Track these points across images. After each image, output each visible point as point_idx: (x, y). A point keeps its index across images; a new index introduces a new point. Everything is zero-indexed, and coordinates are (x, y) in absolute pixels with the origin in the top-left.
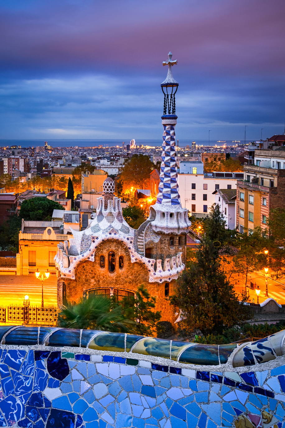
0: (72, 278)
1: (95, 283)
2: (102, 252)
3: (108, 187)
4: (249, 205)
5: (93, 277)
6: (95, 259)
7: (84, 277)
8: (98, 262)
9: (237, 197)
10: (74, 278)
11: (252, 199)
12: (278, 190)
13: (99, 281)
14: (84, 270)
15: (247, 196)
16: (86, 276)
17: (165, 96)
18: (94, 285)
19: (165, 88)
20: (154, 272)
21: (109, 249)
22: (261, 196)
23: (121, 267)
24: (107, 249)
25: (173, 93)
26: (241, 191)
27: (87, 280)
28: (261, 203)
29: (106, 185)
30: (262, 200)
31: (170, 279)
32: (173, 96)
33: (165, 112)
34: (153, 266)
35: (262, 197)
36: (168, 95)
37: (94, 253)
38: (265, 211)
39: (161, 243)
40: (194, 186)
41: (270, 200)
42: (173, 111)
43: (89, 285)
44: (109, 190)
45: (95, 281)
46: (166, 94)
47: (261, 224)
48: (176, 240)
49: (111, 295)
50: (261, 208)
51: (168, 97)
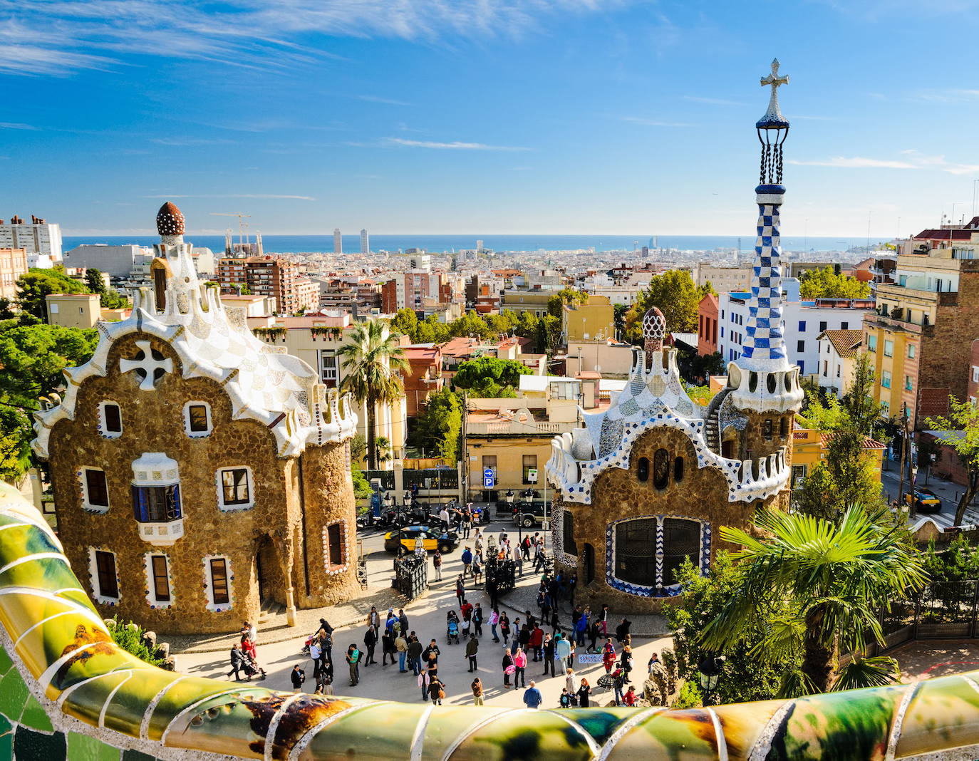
0: (585, 502)
1: (629, 509)
2: (643, 451)
3: (652, 326)
4: (885, 358)
5: (626, 499)
6: (630, 465)
7: (607, 499)
8: (634, 470)
9: (863, 344)
10: (589, 502)
11: (889, 348)
12: (935, 331)
13: (636, 505)
14: (609, 485)
15: (881, 342)
16: (612, 496)
17: (764, 147)
18: (628, 512)
19: (763, 131)
20: (739, 483)
21: (657, 445)
22: (906, 341)
23: (679, 477)
24: (653, 444)
25: (779, 143)
26: (871, 332)
27: (613, 505)
28: (905, 354)
29: (649, 323)
30: (907, 348)
31: (764, 495)
32: (778, 147)
33: (763, 179)
34: (737, 473)
35: (907, 344)
36: (769, 145)
37: (629, 453)
38: (913, 369)
39: (750, 431)
40: (802, 326)
41: (922, 348)
42: (777, 178)
43: (618, 513)
44: (656, 334)
45: (630, 505)
46: (766, 143)
47: (904, 392)
48: (776, 423)
49: (658, 529)
50: (904, 363)
51: (769, 149)
